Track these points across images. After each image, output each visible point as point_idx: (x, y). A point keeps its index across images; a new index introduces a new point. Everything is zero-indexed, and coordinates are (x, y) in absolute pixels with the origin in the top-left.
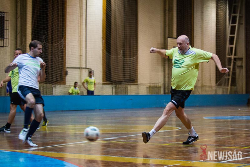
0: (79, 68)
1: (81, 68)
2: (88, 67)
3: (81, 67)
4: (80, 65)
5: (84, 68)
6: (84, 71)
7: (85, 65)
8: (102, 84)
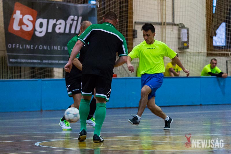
2: (176, 22)
3: (164, 21)
4: (162, 18)
5: (168, 24)
6: (169, 29)
7: (171, 17)
8: (206, 54)
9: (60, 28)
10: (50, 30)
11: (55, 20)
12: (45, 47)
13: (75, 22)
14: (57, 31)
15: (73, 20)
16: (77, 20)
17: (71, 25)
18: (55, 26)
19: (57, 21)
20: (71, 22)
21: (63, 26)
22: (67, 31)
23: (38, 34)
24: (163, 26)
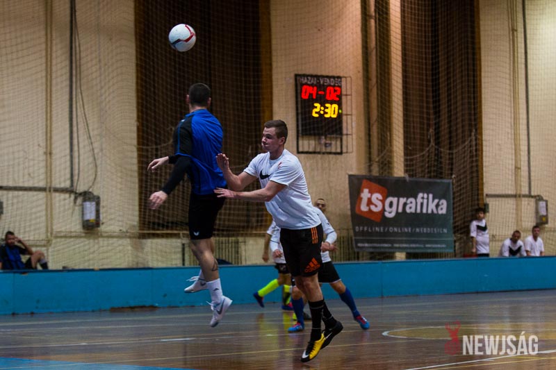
0: (515, 196)
1: (520, 196)
2: (533, 193)
3: (518, 193)
4: (516, 190)
5: (525, 196)
6: (524, 202)
7: (527, 188)
9: (410, 208)
10: (400, 210)
11: (405, 199)
12: (396, 229)
13: (425, 201)
14: (408, 211)
15: (423, 198)
16: (428, 199)
17: (422, 204)
18: (405, 204)
19: (407, 199)
20: (421, 200)
21: (413, 205)
22: (419, 211)
23: (387, 214)
24: (518, 199)
